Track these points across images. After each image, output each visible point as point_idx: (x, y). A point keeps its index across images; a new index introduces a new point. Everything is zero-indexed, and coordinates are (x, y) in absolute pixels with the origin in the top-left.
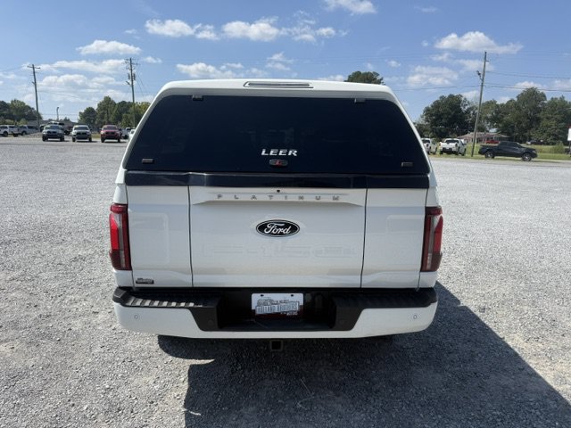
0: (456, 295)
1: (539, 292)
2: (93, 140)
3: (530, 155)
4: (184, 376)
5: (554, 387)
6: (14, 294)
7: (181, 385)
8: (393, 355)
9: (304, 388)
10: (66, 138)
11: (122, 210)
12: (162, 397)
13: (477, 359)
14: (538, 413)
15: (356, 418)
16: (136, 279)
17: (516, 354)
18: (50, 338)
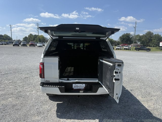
0: (125, 87)
1: (147, 86)
2: (27, 46)
3: (149, 50)
4: (56, 106)
5: (147, 108)
6: (11, 87)
7: (55, 108)
8: (108, 101)
9: (85, 108)
10: (20, 45)
11: (43, 64)
12: (50, 110)
13: (129, 102)
14: (142, 114)
15: (98, 115)
16: (45, 80)
17: (139, 101)
18: (21, 97)
